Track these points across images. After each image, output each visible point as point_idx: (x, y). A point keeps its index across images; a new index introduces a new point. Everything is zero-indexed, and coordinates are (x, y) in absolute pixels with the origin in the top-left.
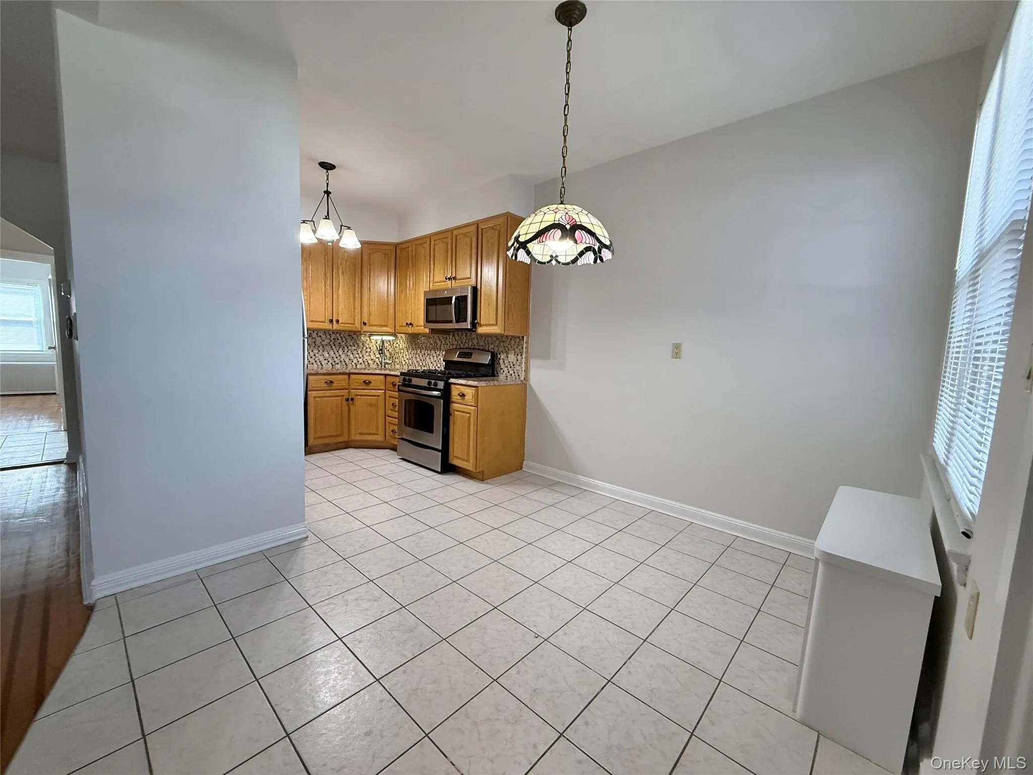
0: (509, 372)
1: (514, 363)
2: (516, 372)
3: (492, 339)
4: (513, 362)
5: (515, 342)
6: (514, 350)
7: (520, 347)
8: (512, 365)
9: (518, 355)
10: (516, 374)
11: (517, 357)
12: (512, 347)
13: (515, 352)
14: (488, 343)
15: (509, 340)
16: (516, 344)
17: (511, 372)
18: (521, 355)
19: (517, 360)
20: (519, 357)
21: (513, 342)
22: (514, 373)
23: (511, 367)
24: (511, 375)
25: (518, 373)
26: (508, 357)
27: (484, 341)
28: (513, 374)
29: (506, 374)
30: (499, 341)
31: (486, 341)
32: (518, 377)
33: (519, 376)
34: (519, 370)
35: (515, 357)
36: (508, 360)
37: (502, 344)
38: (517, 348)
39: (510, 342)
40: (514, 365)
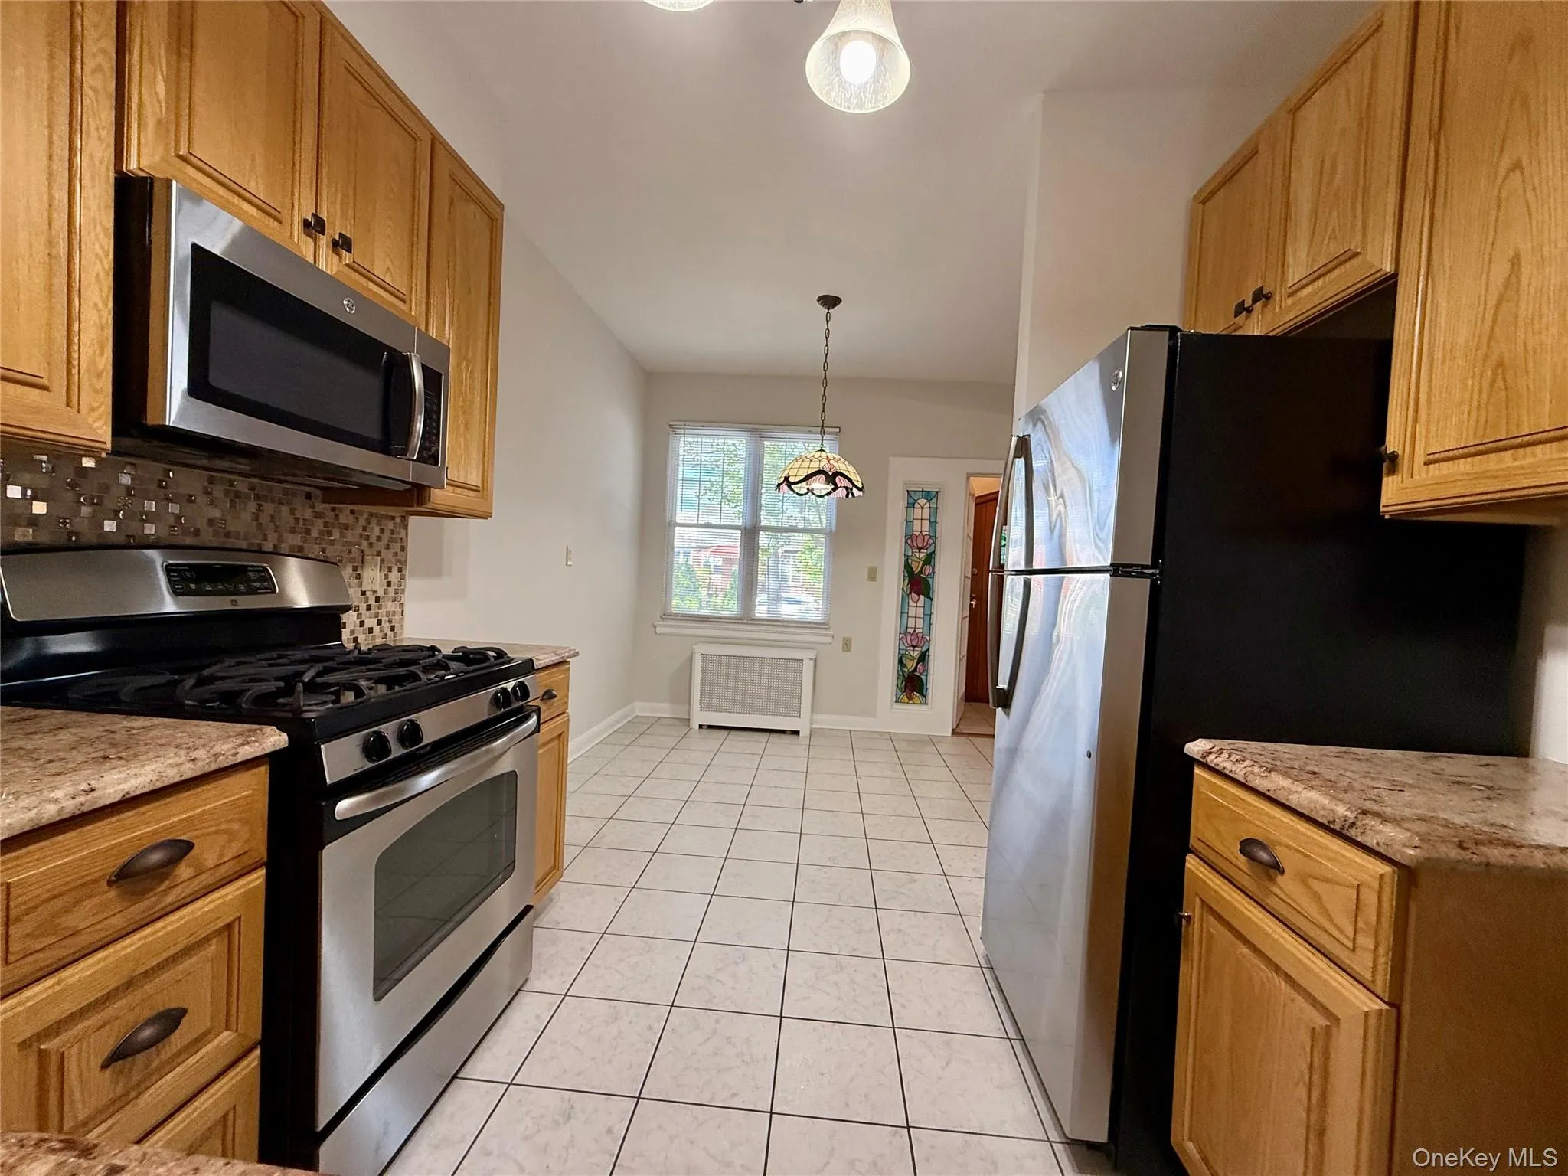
0: (362, 624)
1: (380, 593)
2: (385, 619)
3: (292, 512)
4: (375, 592)
5: (382, 531)
6: (379, 554)
7: (396, 547)
8: (372, 601)
9: (390, 569)
10: (386, 626)
11: (386, 577)
12: (371, 544)
13: (382, 561)
14: (277, 527)
15: (362, 522)
16: (386, 537)
17: (371, 622)
18: (400, 570)
19: (389, 584)
20: (394, 576)
21: (377, 531)
22: (379, 622)
23: (369, 608)
24: (371, 630)
25: (390, 622)
26: (358, 577)
27: (256, 518)
28: (377, 629)
29: (352, 632)
30: (326, 524)
31: (264, 519)
32: (390, 634)
33: (393, 628)
34: (394, 613)
35: (383, 574)
36: (361, 586)
37: (336, 535)
38: (388, 547)
39: (364, 529)
40: (377, 599)
